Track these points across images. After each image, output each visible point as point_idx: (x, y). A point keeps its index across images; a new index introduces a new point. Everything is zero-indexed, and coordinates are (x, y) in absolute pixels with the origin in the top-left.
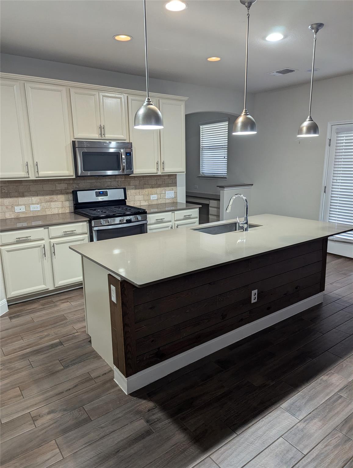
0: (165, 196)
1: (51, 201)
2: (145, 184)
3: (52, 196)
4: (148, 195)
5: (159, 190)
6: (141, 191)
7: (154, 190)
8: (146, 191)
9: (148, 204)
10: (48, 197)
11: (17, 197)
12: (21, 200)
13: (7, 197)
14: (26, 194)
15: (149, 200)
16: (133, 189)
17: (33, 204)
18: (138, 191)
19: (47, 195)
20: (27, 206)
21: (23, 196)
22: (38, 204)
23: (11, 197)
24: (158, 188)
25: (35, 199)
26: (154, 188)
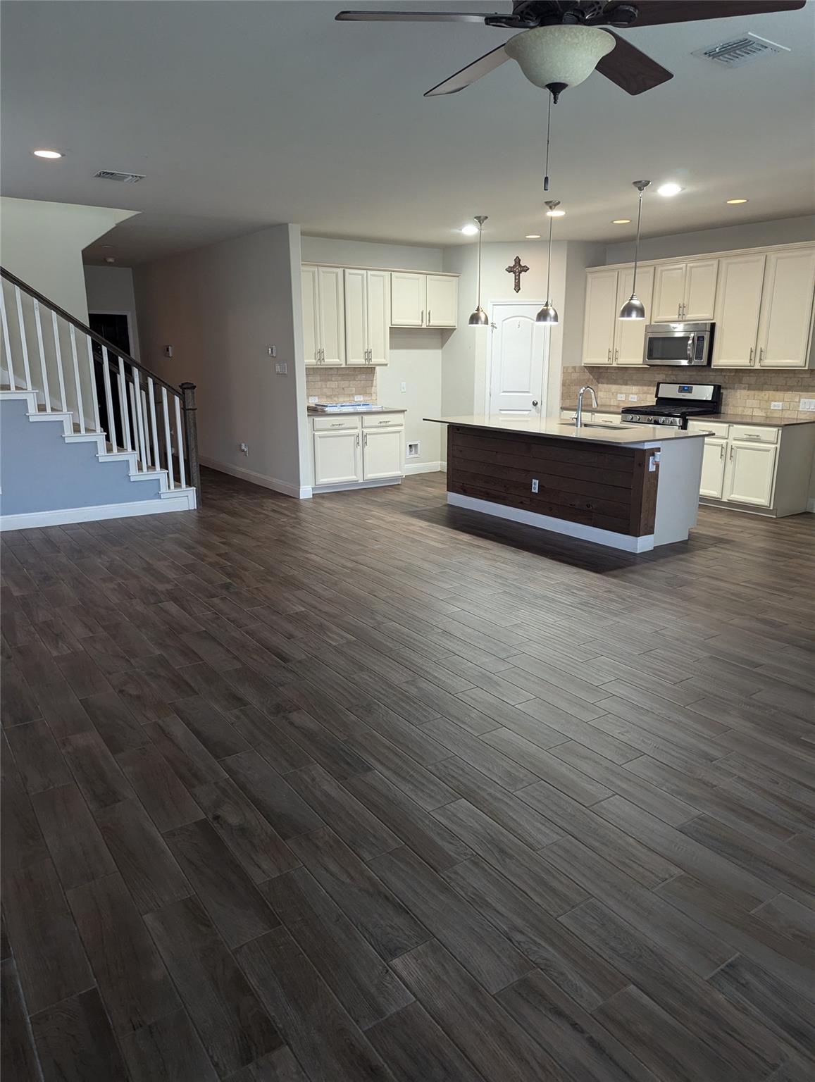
0: (799, 406)
1: (648, 393)
2: (765, 384)
3: (650, 388)
4: (769, 401)
5: (788, 395)
6: (756, 392)
7: (780, 394)
8: (766, 394)
9: (764, 415)
10: (645, 388)
11: (621, 385)
12: (625, 388)
13: (615, 384)
14: (629, 383)
15: (768, 409)
16: (745, 388)
17: (632, 394)
18: (753, 392)
19: (645, 385)
20: (627, 395)
21: (626, 384)
22: (636, 394)
23: (618, 384)
24: (787, 391)
25: (635, 389)
26: (781, 391)
